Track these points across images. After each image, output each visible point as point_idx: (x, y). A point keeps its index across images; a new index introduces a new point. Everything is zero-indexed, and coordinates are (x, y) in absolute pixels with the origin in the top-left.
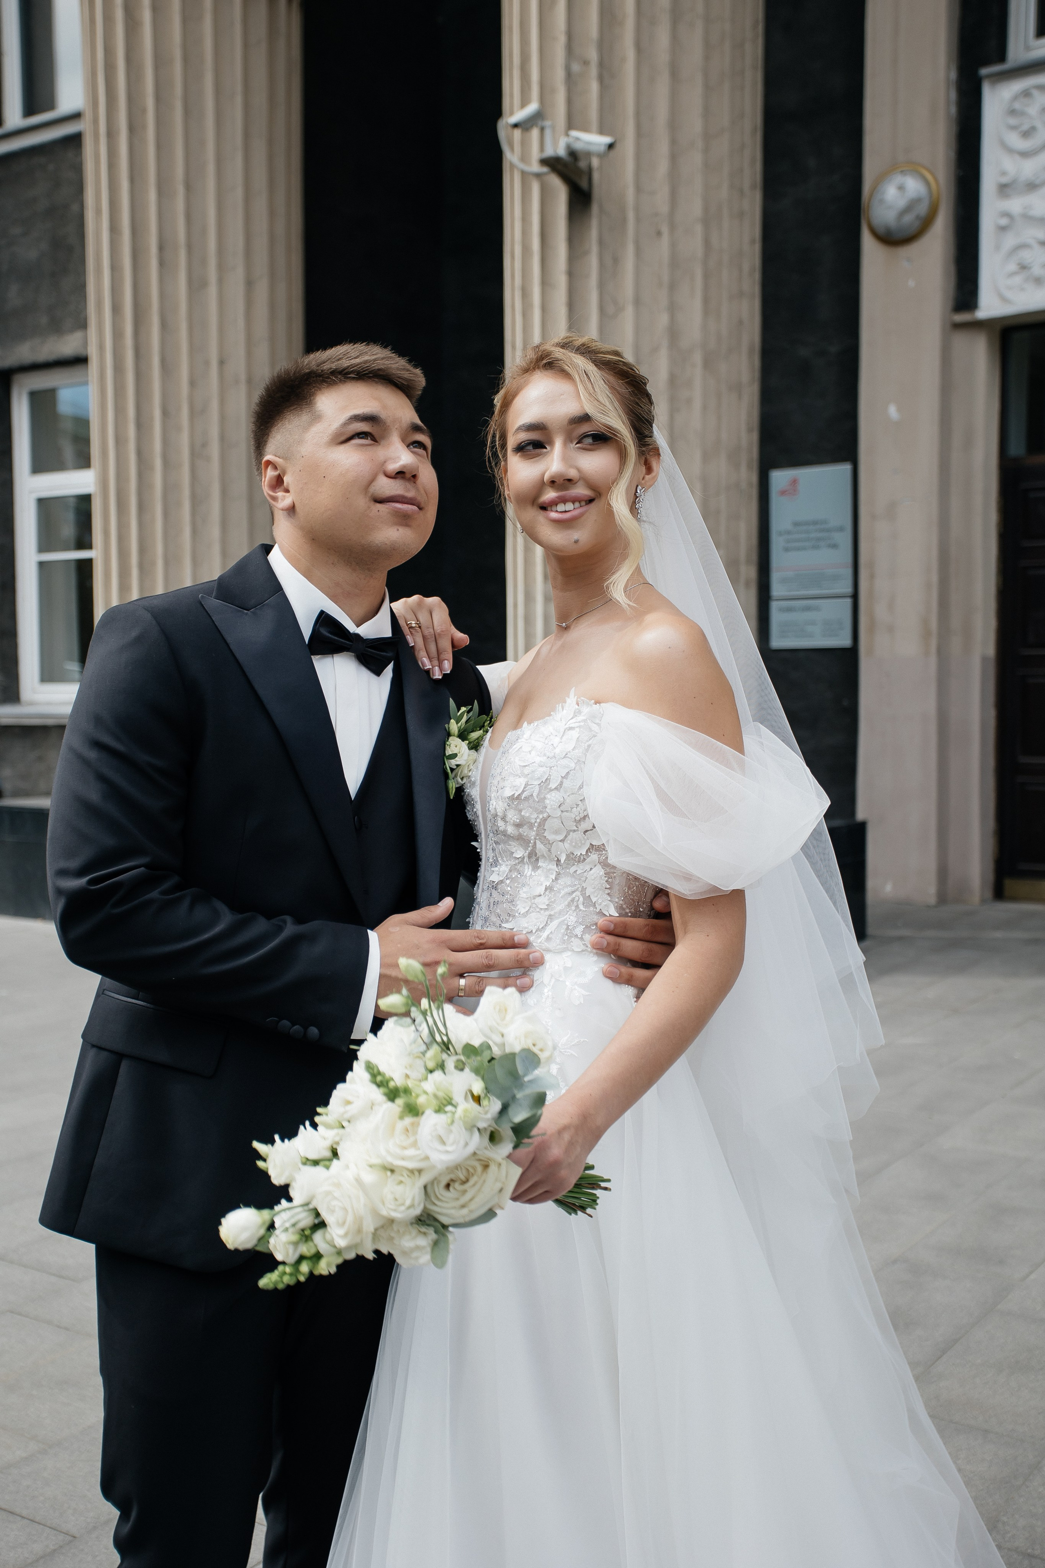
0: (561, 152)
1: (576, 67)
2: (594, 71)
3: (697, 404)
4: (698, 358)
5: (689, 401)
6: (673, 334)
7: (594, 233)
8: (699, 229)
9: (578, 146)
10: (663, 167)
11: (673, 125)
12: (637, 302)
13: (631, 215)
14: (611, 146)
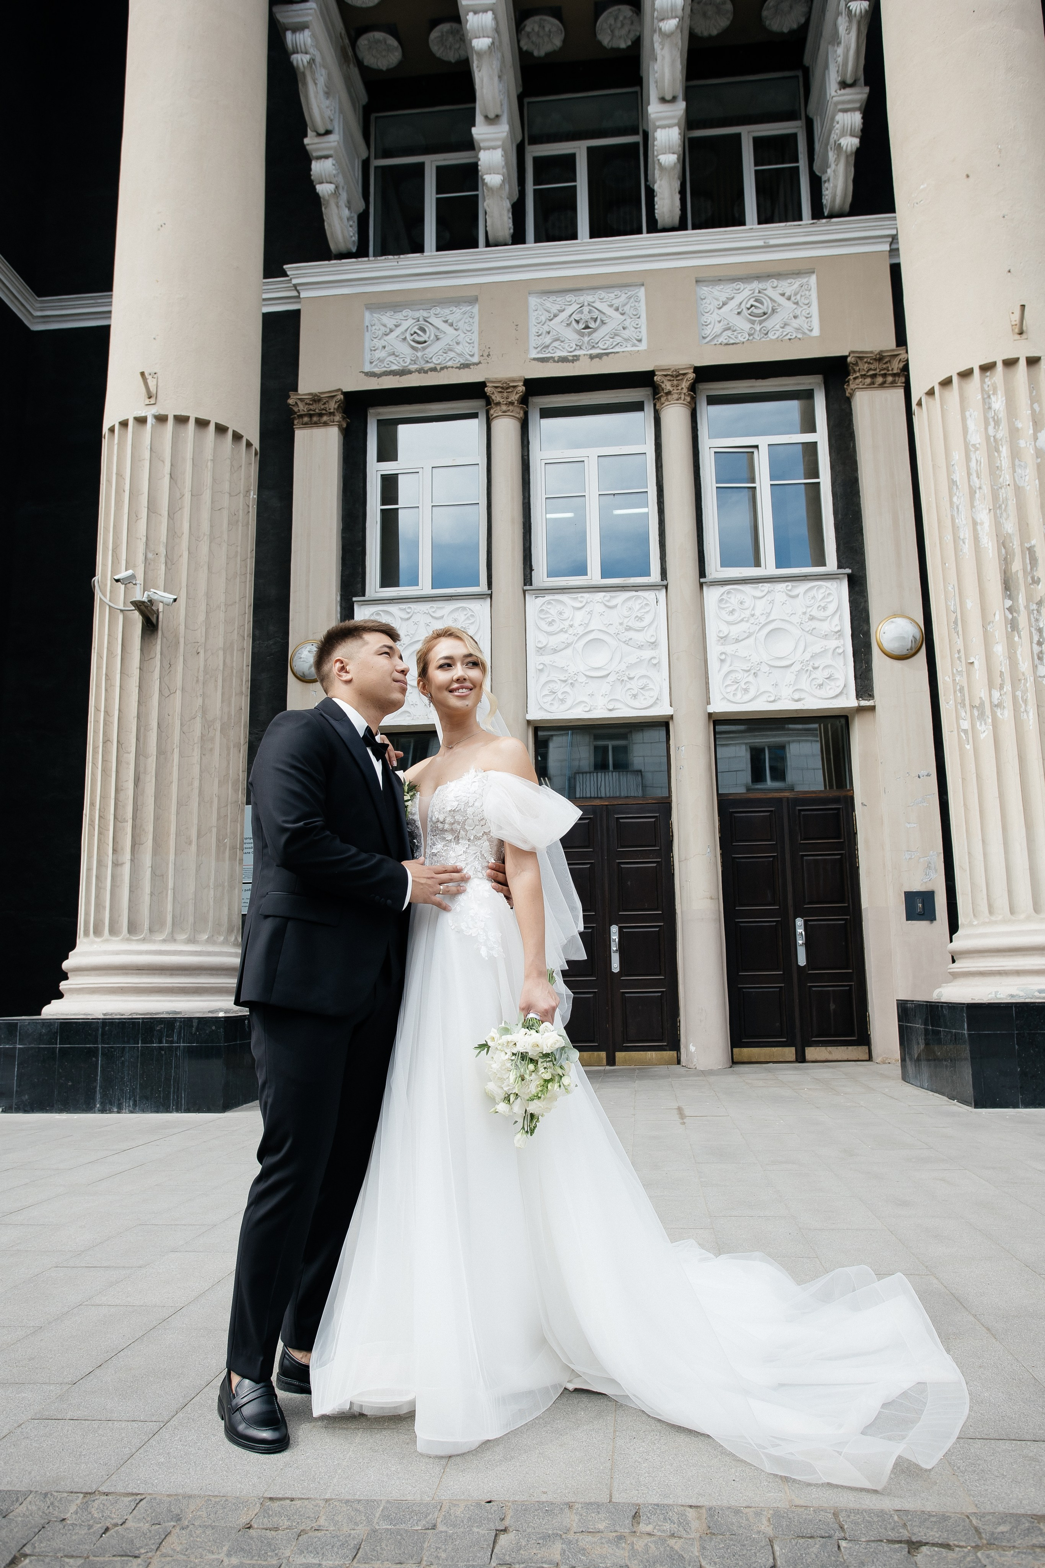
0: (145, 599)
1: (150, 555)
2: (163, 559)
3: (217, 752)
4: (218, 725)
5: (211, 750)
6: (204, 711)
7: (158, 648)
8: (221, 653)
9: (155, 597)
10: (202, 617)
11: (208, 596)
12: (183, 689)
13: (182, 641)
14: (175, 600)
